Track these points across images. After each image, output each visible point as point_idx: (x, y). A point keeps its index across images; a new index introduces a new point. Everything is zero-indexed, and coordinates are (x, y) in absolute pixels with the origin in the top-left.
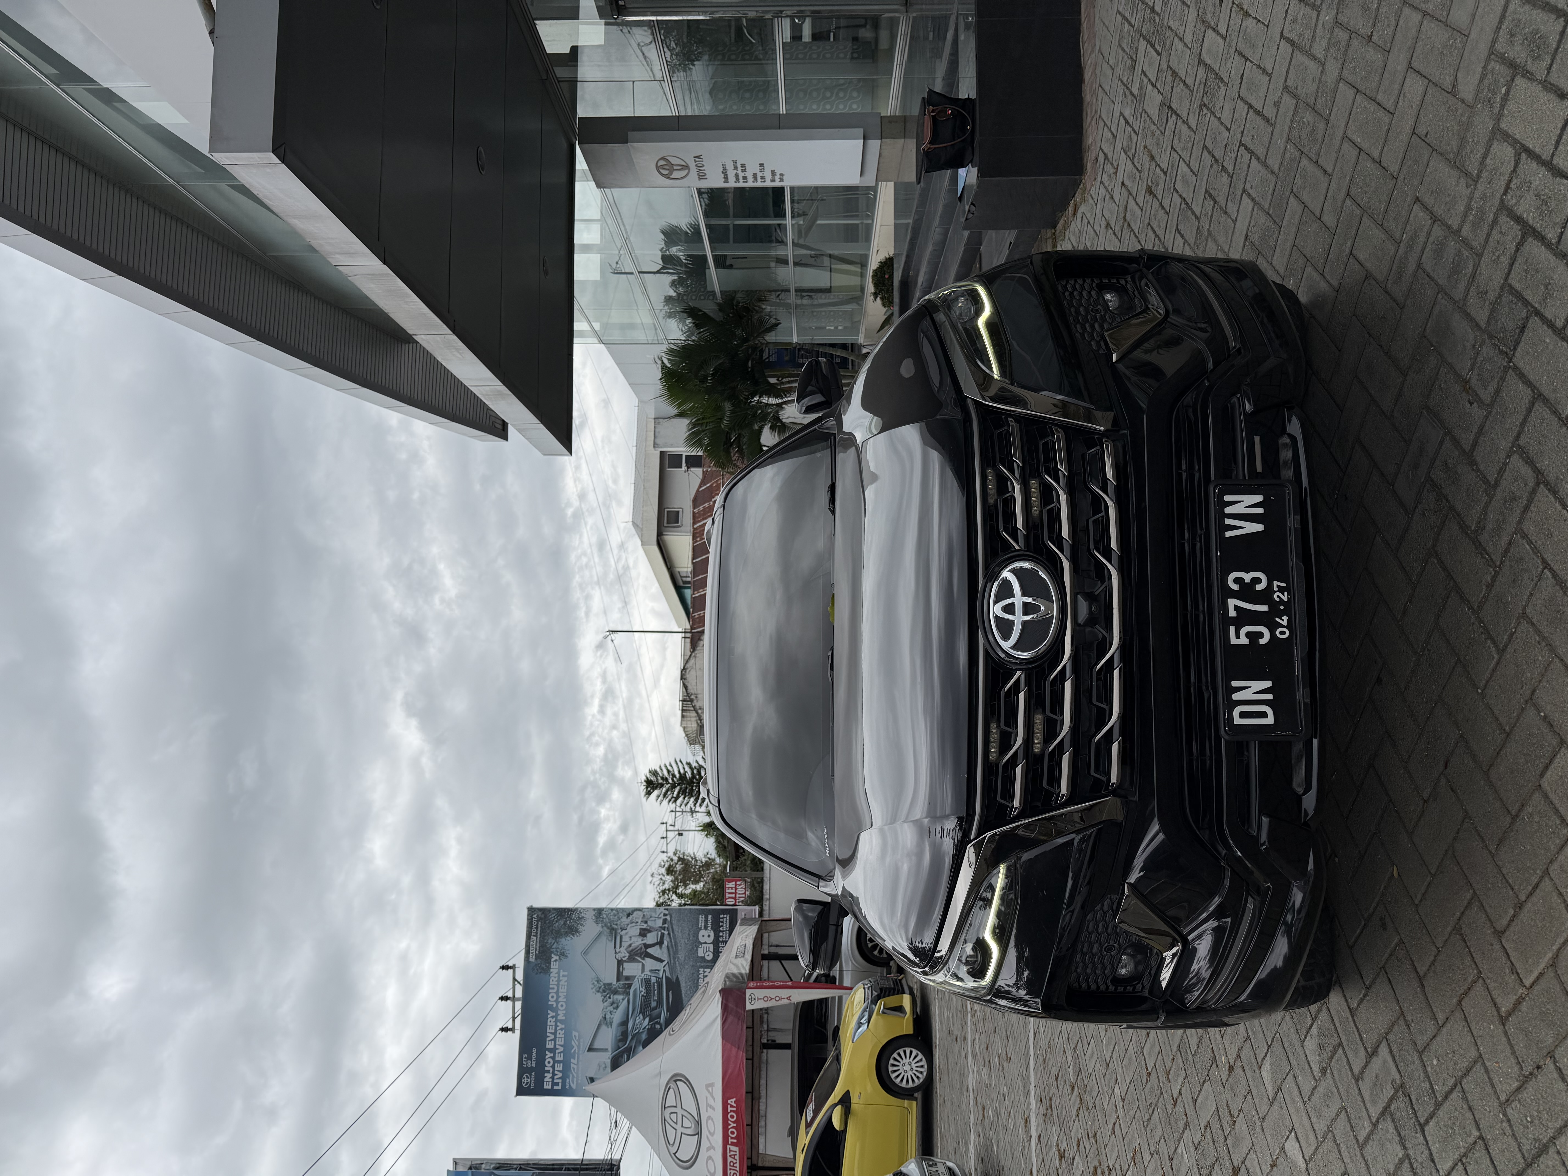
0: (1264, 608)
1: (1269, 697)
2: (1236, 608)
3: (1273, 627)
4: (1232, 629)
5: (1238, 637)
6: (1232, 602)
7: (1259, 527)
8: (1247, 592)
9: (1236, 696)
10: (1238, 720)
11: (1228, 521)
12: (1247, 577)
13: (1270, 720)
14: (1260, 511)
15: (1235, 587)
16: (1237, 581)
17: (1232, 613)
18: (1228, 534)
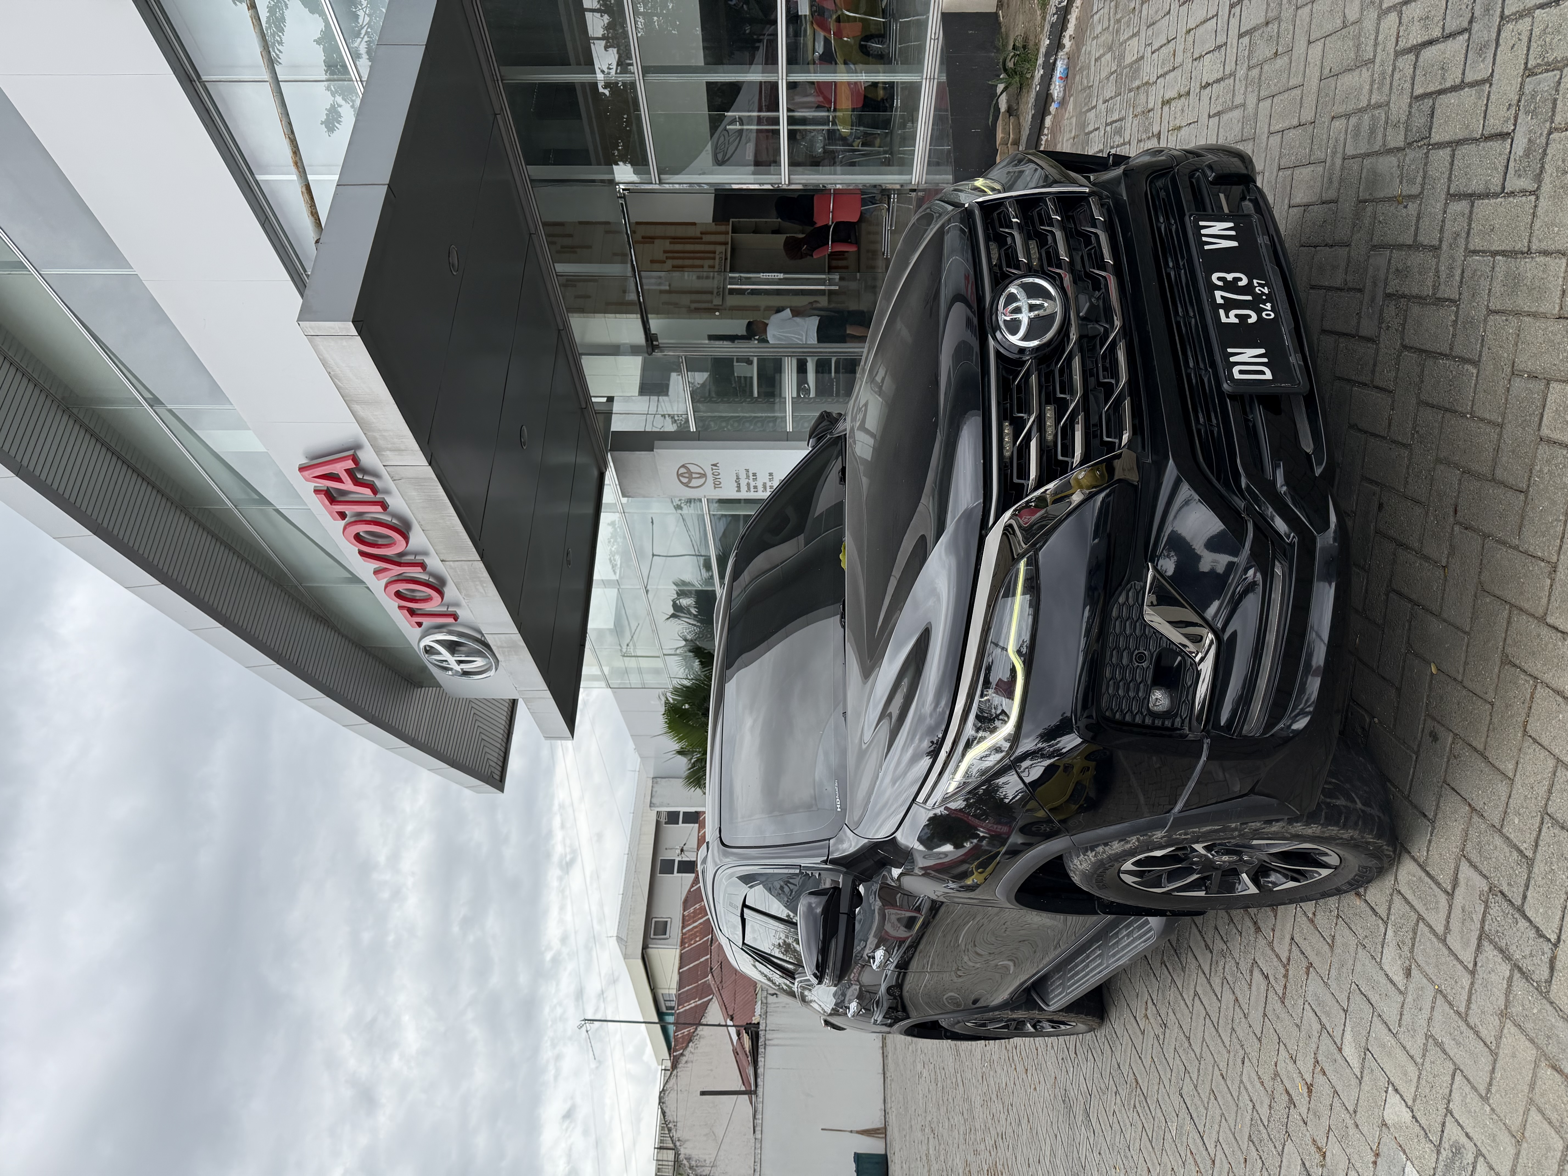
0: (1249, 298)
1: (1265, 360)
2: (1222, 297)
3: (1259, 312)
4: (1222, 312)
5: (1227, 317)
6: (1218, 294)
7: (1234, 244)
8: (1231, 286)
9: (1232, 359)
10: (1237, 376)
11: (1204, 239)
12: (1230, 277)
13: (1268, 376)
14: (1233, 233)
15: (1220, 283)
16: (1219, 279)
17: (1220, 301)
18: (1206, 247)
